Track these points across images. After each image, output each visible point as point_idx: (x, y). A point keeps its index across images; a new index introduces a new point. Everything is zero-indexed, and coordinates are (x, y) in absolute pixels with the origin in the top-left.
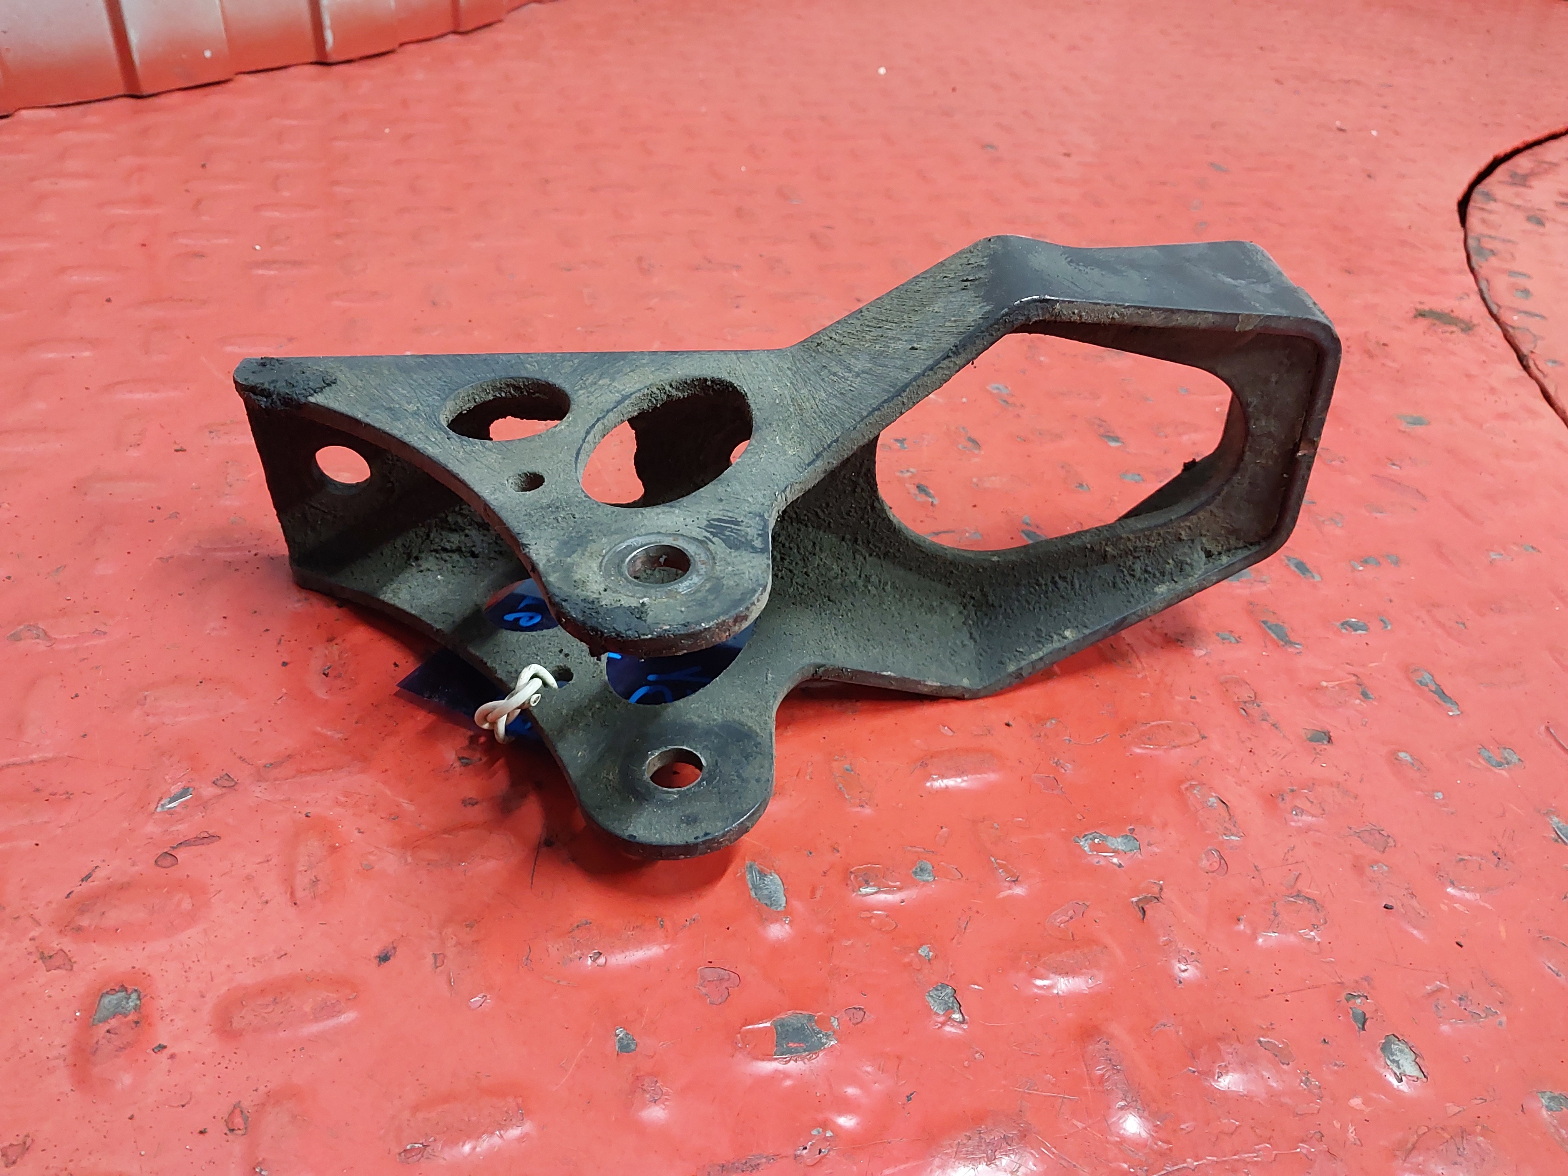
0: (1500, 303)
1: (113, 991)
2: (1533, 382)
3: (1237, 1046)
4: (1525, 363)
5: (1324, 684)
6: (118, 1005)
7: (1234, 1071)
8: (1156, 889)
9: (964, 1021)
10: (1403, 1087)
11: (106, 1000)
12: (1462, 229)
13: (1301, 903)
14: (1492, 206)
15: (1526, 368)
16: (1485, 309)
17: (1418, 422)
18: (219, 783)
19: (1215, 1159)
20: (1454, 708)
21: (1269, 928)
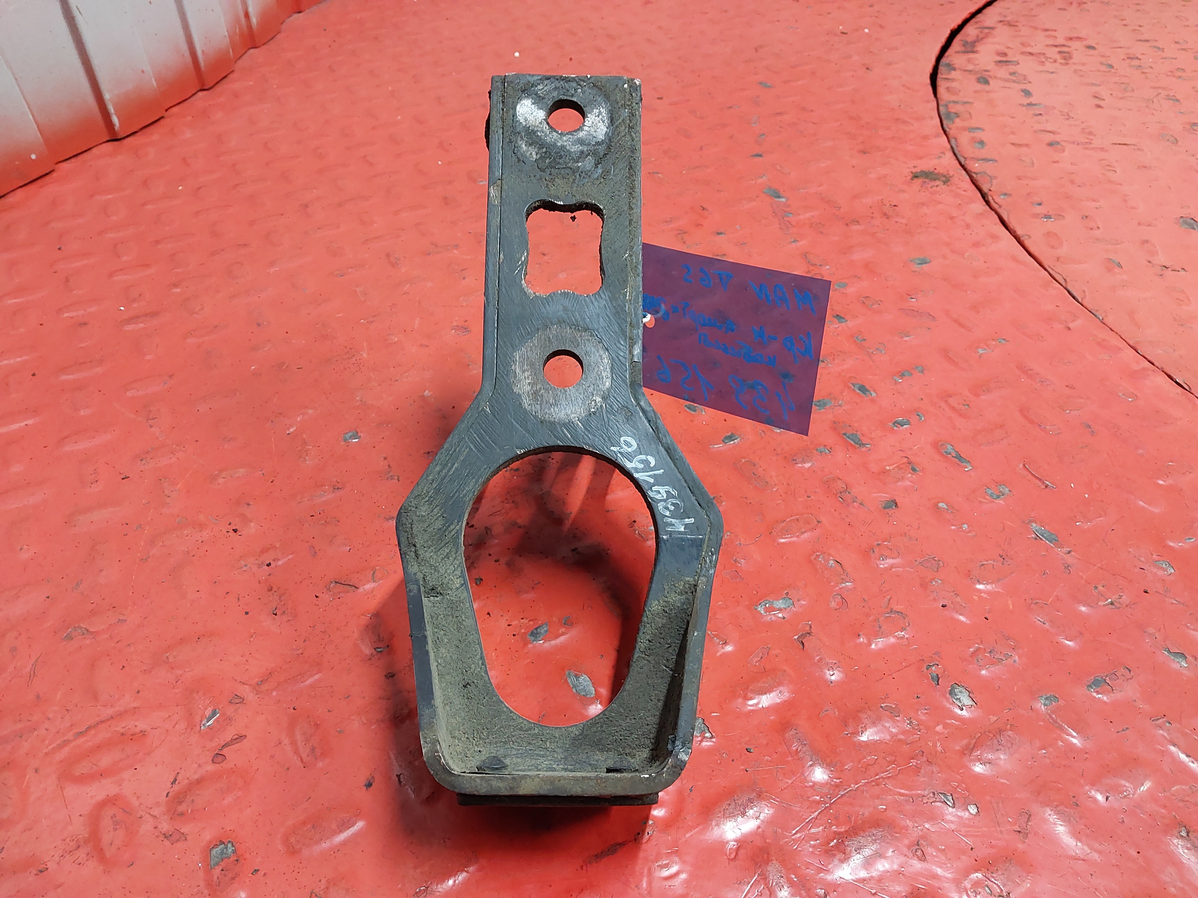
0: (966, 156)
1: (216, 846)
2: (993, 213)
3: (869, 713)
4: (986, 199)
5: (888, 468)
6: (222, 853)
7: (870, 728)
8: (808, 628)
9: (712, 737)
10: (964, 713)
11: (214, 852)
12: (934, 99)
13: (894, 616)
14: (954, 74)
15: (987, 203)
16: (956, 162)
17: (923, 262)
18: (233, 701)
19: (866, 781)
20: (968, 465)
21: (877, 635)
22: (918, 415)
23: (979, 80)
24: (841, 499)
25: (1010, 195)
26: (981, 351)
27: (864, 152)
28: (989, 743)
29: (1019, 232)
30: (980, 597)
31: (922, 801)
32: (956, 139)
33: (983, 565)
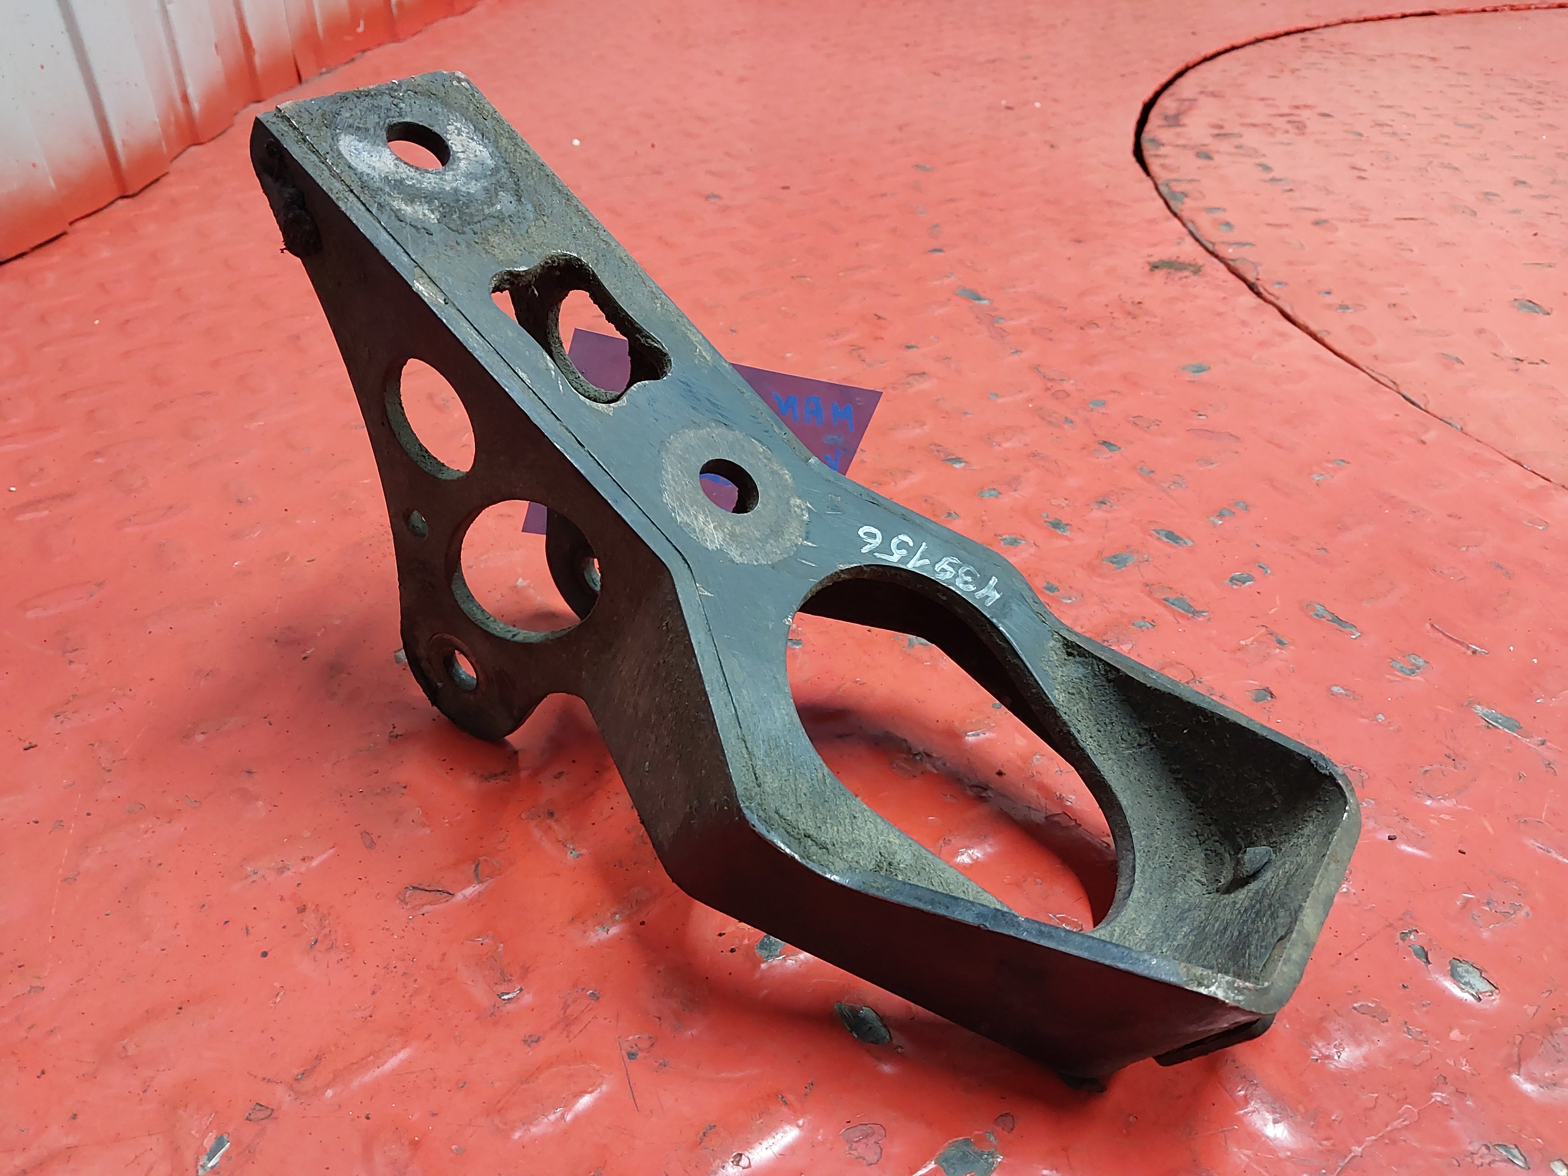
0: (1213, 241)
2: (1271, 306)
3: (1339, 1020)
4: (1255, 290)
5: (1243, 642)
7: (1347, 1044)
12: (1148, 178)
14: (1163, 151)
15: (1259, 294)
16: (1201, 249)
17: (1200, 369)
18: (252, 1117)
19: (1373, 1138)
20: (1354, 630)
22: (1260, 567)
23: (1198, 155)
25: (1286, 284)
26: (1317, 478)
27: (1078, 241)
28: (1541, 1051)
29: (1313, 327)
30: (1440, 820)
31: (1473, 1162)
32: (1193, 222)
33: (1426, 771)
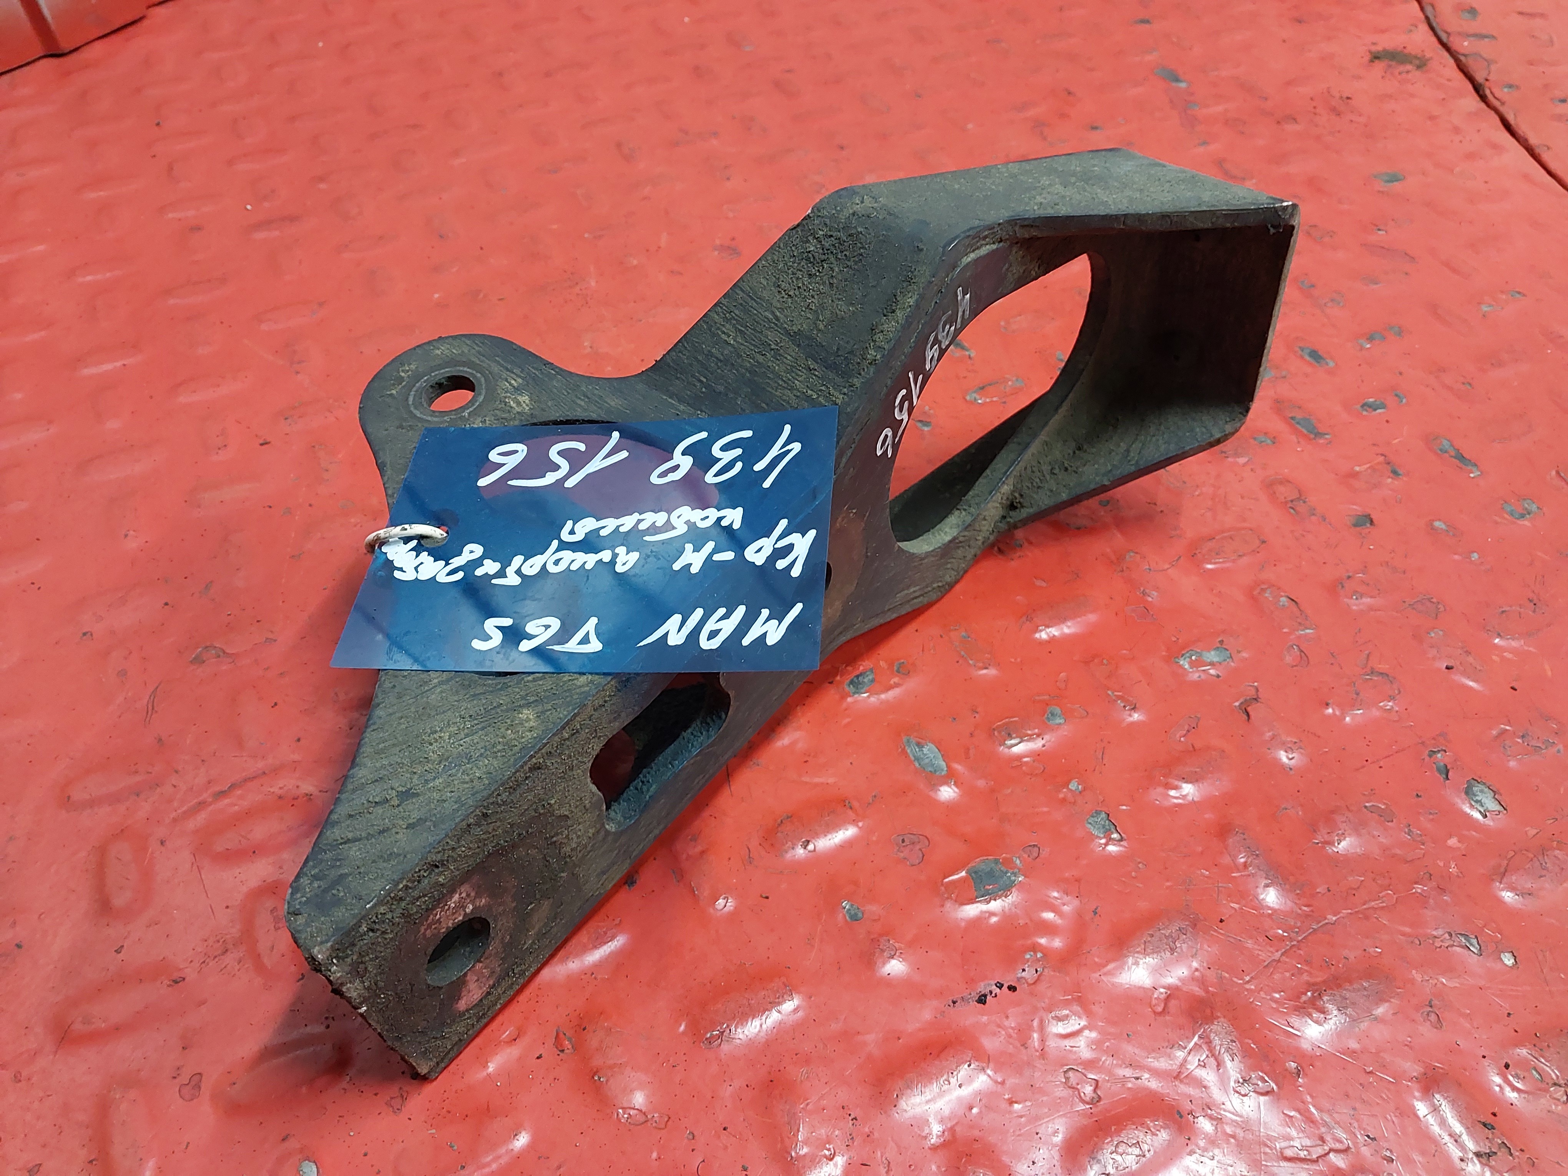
0: (1449, 30)
2: (1493, 112)
4: (1481, 92)
5: (1357, 469)
7: (1350, 835)
8: (1253, 692)
9: (1122, 839)
10: (1488, 822)
13: (1376, 678)
15: (1483, 98)
16: (1434, 39)
17: (1394, 179)
19: (1349, 911)
20: (1474, 469)
21: (1353, 706)
22: (1396, 395)
24: (1292, 511)
25: (1518, 88)
26: (1485, 308)
27: (1299, 21)
28: (1527, 866)
29: (1533, 141)
30: (1503, 658)
31: (1433, 944)
32: (1433, 6)
33: (1503, 612)
